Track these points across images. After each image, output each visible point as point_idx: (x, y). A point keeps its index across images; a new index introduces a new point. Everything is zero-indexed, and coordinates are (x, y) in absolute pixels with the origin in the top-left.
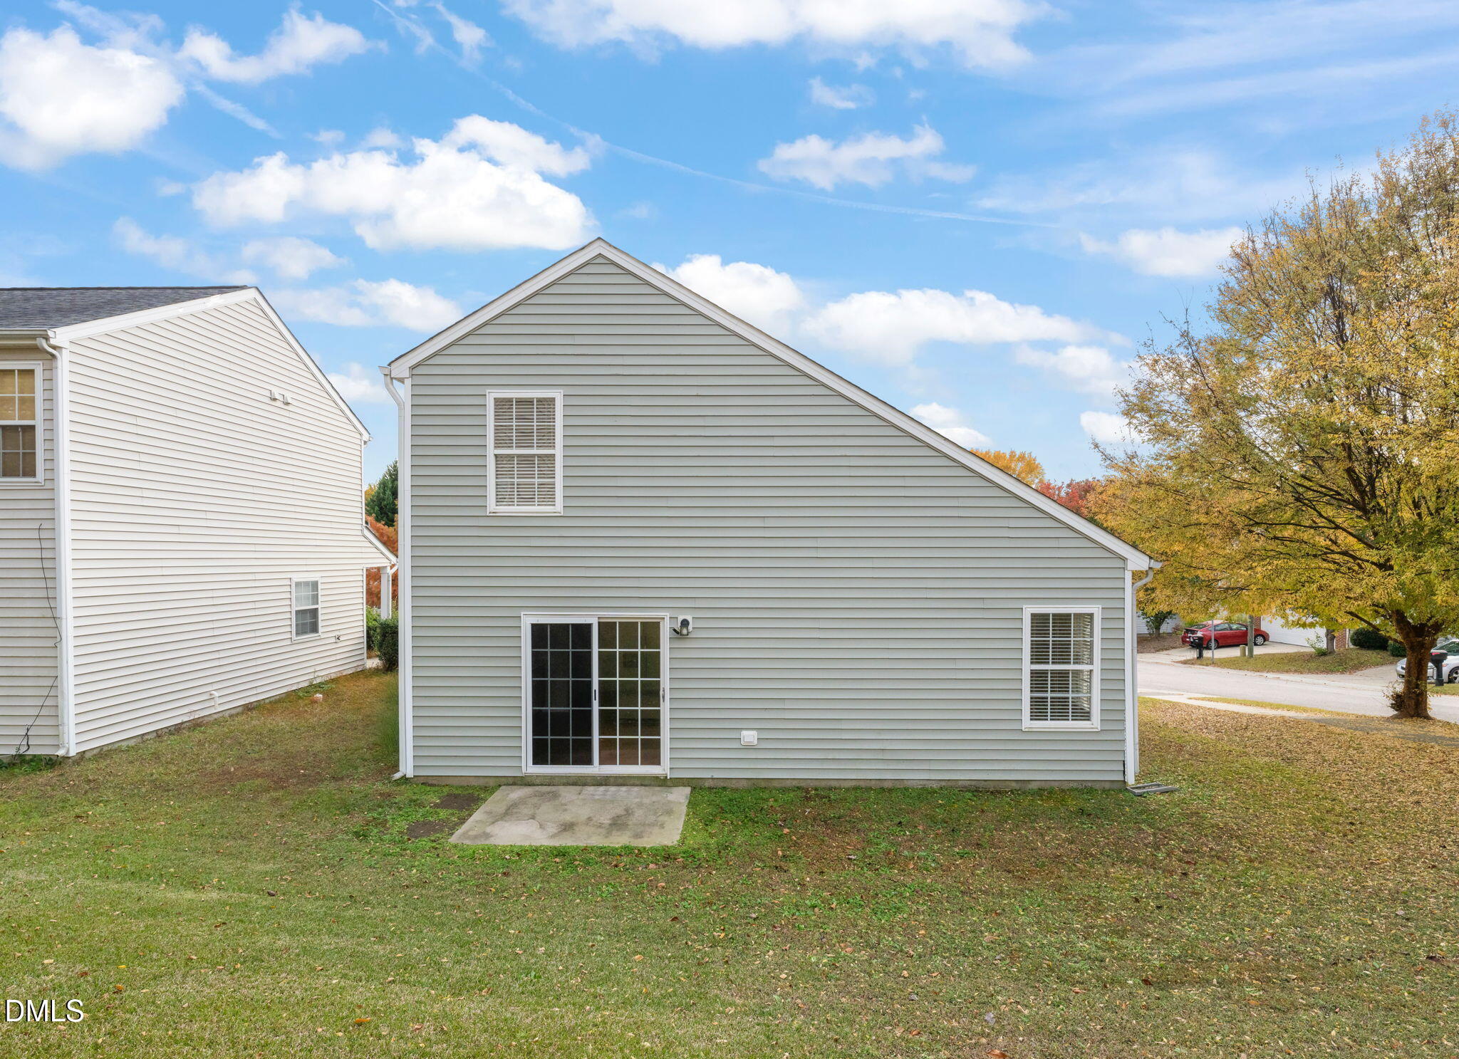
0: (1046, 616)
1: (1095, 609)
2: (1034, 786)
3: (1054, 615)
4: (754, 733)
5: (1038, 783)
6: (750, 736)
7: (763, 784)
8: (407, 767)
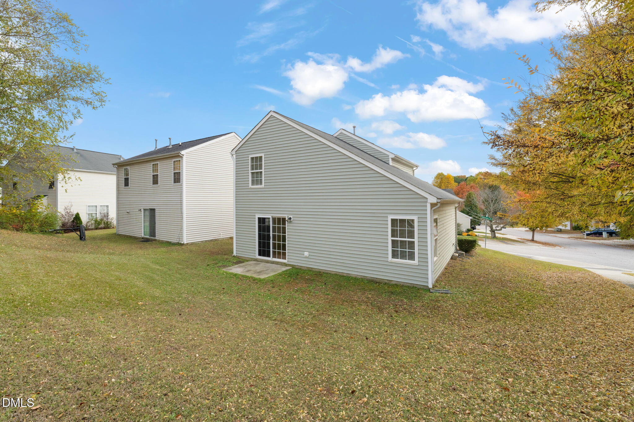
0: (397, 220)
1: (415, 218)
2: (393, 283)
3: (399, 219)
4: (308, 253)
5: (395, 282)
6: (306, 254)
7: (310, 269)
8: (235, 254)
